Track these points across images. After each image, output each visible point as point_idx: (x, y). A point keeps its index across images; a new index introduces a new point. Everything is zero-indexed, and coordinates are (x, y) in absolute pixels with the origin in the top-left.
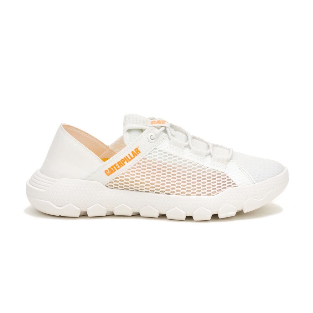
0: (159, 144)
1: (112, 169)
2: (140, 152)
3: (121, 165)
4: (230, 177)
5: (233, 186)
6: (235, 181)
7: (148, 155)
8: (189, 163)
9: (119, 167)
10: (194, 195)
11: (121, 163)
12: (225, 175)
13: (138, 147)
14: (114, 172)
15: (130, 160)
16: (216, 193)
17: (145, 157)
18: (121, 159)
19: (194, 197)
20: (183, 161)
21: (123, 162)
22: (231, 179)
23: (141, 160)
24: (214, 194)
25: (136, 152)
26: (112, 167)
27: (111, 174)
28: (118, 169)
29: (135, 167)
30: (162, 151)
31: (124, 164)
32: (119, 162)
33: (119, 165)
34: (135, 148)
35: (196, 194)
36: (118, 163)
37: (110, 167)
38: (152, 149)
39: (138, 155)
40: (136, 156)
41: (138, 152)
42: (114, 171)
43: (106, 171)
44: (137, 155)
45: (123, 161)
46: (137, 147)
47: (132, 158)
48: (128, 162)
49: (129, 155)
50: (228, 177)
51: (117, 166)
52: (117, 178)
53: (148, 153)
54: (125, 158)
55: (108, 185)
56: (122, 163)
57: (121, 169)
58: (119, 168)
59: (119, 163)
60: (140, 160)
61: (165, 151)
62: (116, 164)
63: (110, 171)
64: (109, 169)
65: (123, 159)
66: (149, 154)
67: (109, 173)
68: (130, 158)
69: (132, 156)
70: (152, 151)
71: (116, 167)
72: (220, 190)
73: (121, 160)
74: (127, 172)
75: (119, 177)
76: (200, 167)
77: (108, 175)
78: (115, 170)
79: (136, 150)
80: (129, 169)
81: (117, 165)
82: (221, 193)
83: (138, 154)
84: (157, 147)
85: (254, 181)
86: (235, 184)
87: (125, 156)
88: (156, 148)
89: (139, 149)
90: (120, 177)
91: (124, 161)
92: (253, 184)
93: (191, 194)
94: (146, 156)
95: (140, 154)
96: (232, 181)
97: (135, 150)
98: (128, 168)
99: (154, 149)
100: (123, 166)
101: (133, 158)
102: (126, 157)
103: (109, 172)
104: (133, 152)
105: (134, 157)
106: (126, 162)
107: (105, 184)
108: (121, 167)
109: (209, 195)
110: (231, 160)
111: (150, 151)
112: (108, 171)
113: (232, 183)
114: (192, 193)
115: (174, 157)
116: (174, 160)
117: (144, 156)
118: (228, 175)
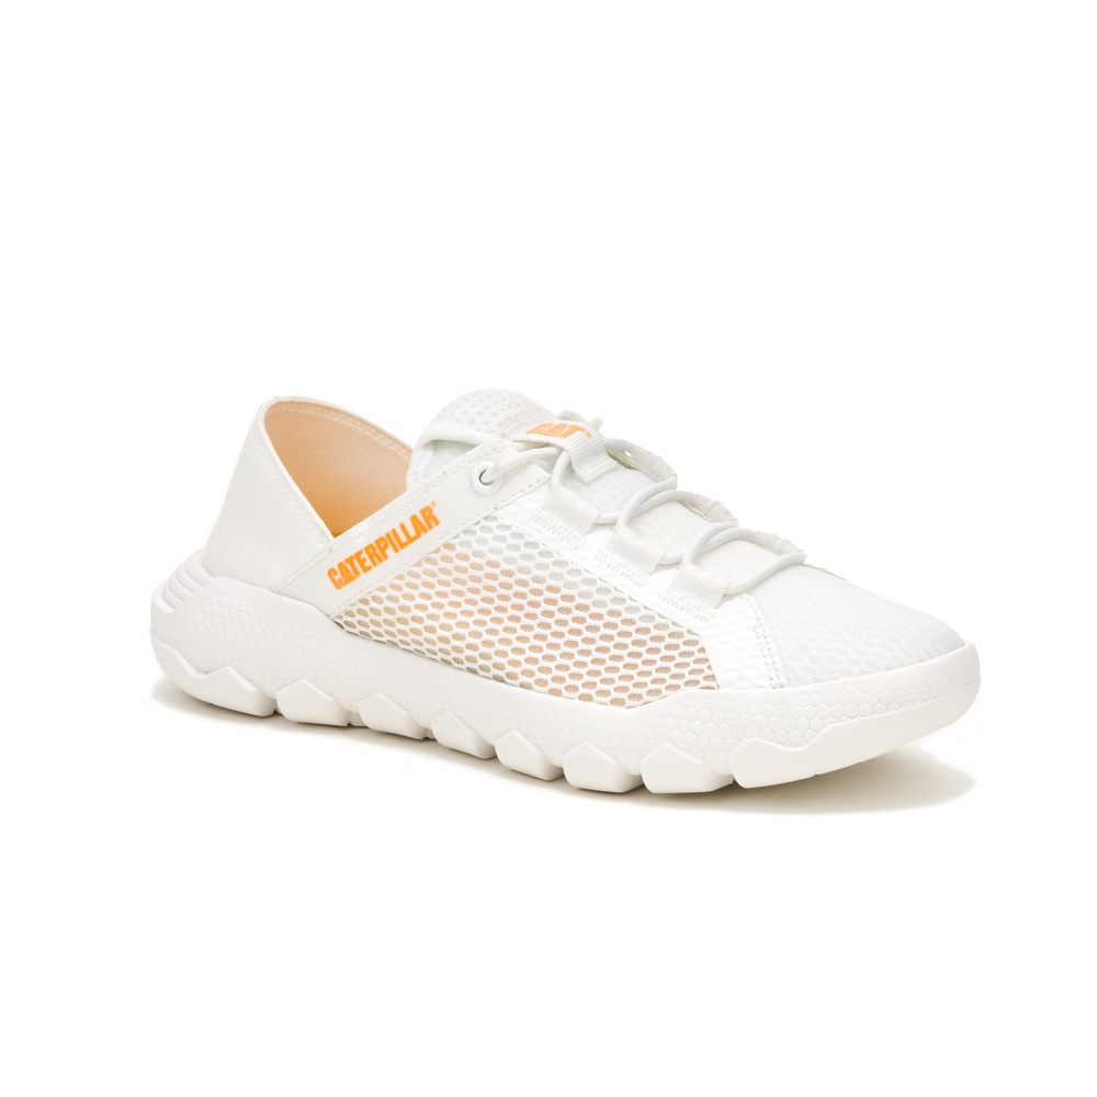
0: (507, 502)
1: (348, 566)
2: (437, 523)
3: (376, 559)
4: (709, 654)
5: (703, 684)
6: (716, 671)
7: (462, 535)
8: (587, 581)
9: (368, 563)
10: (572, 695)
11: (376, 552)
12: (694, 643)
13: (434, 504)
14: (355, 578)
15: (403, 546)
16: (641, 701)
17: (451, 542)
18: (377, 537)
19: (568, 703)
20: (569, 572)
21: (383, 550)
22: (706, 660)
23: (437, 551)
24: (635, 703)
25: (426, 520)
26: (349, 560)
27: (346, 582)
28: (366, 569)
29: (418, 570)
30: (509, 527)
31: (386, 557)
32: (371, 546)
33: (371, 556)
34: (422, 507)
35: (577, 694)
36: (367, 549)
37: (342, 559)
38: (478, 518)
39: (430, 533)
40: (423, 533)
41: (432, 522)
42: (353, 574)
43: (331, 572)
44: (426, 531)
45: (382, 544)
46: (429, 504)
47: (411, 540)
48: (396, 550)
49: (402, 526)
50: (702, 650)
51: (365, 560)
52: (365, 602)
53: (462, 528)
54: (388, 535)
55: (341, 622)
56: (378, 551)
57: (374, 570)
58: (370, 568)
59: (371, 551)
60: (433, 548)
61: (518, 531)
62: (360, 552)
63: (344, 574)
64: (341, 565)
65: (381, 539)
66: (465, 532)
67: (339, 580)
68: (404, 539)
69: (412, 532)
70: (478, 523)
71: (362, 562)
72: (658, 692)
73: (377, 542)
74: (393, 587)
75: (369, 597)
76: (621, 600)
77: (338, 585)
78: (358, 574)
79: (427, 513)
80: (400, 577)
81: (364, 555)
82: (656, 702)
83: (431, 527)
84: (498, 512)
85: (783, 680)
86: (712, 677)
87: (389, 530)
88: (493, 515)
89: (436, 511)
90: (373, 597)
91: (386, 546)
92: (779, 690)
93: (564, 692)
94: (455, 538)
95: (436, 528)
96: (709, 667)
97: (422, 512)
98: (398, 572)
99: (485, 518)
100: (381, 561)
101: (414, 539)
102: (394, 531)
103: (339, 576)
104: (414, 519)
105: (418, 535)
106: (390, 551)
107: (333, 616)
108: (375, 564)
109: (618, 702)
110: (745, 595)
111: (473, 522)
112: (336, 574)
113: (707, 672)
114: (568, 688)
115: (544, 554)
116: (539, 566)
117: (447, 537)
118: (704, 643)
